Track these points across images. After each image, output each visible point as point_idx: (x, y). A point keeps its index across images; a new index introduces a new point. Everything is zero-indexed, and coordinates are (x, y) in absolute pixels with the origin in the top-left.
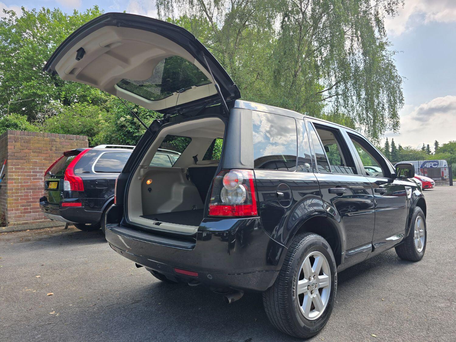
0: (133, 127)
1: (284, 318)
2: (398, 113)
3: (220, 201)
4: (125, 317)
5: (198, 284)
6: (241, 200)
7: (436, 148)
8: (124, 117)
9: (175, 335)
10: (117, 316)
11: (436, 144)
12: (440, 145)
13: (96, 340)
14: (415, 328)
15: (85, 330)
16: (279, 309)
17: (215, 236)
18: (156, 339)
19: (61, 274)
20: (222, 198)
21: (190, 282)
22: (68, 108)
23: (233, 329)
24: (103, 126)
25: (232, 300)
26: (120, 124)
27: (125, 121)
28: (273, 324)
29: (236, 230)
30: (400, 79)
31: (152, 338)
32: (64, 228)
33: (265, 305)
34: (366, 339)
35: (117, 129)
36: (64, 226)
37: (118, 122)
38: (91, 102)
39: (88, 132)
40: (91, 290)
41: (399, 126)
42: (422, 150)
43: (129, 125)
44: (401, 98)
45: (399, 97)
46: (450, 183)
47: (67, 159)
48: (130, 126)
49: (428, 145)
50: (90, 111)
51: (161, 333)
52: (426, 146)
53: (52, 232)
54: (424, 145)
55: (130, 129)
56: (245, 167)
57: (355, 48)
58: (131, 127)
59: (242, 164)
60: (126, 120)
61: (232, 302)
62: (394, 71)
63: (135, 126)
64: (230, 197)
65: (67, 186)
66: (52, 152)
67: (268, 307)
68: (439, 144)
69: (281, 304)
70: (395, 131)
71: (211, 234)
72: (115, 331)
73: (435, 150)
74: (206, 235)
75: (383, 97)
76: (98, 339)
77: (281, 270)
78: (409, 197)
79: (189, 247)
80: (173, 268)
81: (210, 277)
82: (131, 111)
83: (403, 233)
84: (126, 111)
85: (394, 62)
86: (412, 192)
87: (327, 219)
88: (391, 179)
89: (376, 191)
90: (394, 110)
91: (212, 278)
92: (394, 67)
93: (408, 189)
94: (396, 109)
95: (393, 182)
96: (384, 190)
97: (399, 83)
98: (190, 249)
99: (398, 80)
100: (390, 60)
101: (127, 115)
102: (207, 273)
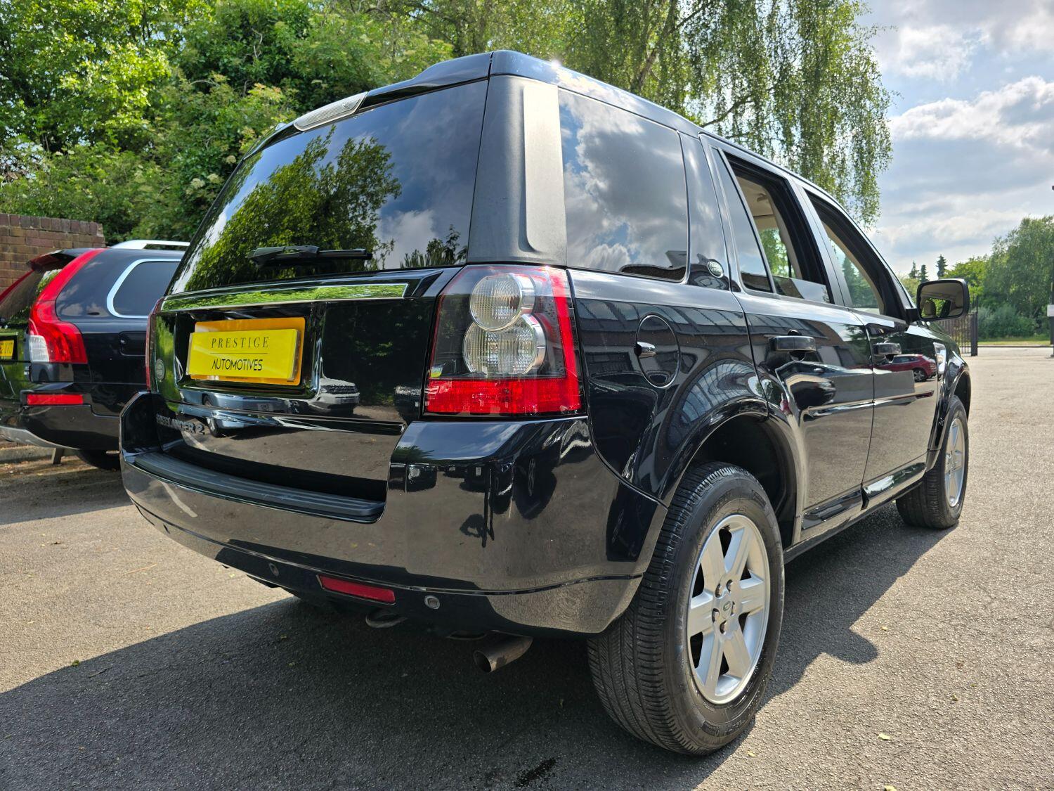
1: (650, 707)
2: (876, 180)
3: (460, 368)
4: (191, 707)
5: (396, 622)
6: (526, 363)
7: (940, 274)
8: (203, 178)
9: (333, 758)
10: (167, 706)
11: (942, 263)
12: (950, 266)
13: (94, 783)
14: (988, 710)
15: (67, 752)
16: (636, 681)
17: (447, 478)
18: (276, 774)
19: (22, 586)
20: (468, 359)
21: (371, 618)
22: (57, 156)
23: (500, 734)
24: (147, 200)
25: (500, 661)
26: (192, 196)
27: (204, 187)
28: (616, 720)
29: (515, 459)
30: (887, 97)
31: (265, 773)
32: (51, 461)
33: (594, 669)
34: (866, 748)
35: (186, 211)
36: (49, 457)
37: (188, 192)
38: (116, 141)
39: (112, 221)
40: (98, 630)
42: (909, 277)
44: (884, 146)
45: (881, 142)
46: (972, 350)
47: (40, 279)
49: (924, 267)
50: (114, 165)
51: (290, 756)
52: (919, 268)
53: (17, 472)
54: (914, 267)
56: (540, 257)
57: (784, 15)
59: (531, 250)
60: (207, 185)
61: (498, 670)
62: (873, 76)
64: (493, 357)
65: (39, 349)
66: (5, 264)
67: (604, 674)
68: (946, 264)
69: (643, 667)
70: (867, 224)
71: (435, 471)
72: (155, 755)
74: (418, 475)
75: (844, 141)
76: (100, 782)
77: (648, 571)
78: (942, 369)
79: (366, 512)
80: (317, 576)
81: (432, 603)
82: (219, 163)
83: (924, 460)
84: (208, 163)
85: (873, 53)
86: (947, 360)
87: (767, 424)
88: (904, 322)
89: (877, 349)
90: (867, 174)
91: (439, 604)
92: (873, 66)
93: (939, 350)
94: (871, 172)
95: (907, 329)
96: (895, 349)
97: (883, 108)
98: (368, 518)
99: (880, 99)
100: (865, 50)
101: (210, 173)
102: (424, 589)
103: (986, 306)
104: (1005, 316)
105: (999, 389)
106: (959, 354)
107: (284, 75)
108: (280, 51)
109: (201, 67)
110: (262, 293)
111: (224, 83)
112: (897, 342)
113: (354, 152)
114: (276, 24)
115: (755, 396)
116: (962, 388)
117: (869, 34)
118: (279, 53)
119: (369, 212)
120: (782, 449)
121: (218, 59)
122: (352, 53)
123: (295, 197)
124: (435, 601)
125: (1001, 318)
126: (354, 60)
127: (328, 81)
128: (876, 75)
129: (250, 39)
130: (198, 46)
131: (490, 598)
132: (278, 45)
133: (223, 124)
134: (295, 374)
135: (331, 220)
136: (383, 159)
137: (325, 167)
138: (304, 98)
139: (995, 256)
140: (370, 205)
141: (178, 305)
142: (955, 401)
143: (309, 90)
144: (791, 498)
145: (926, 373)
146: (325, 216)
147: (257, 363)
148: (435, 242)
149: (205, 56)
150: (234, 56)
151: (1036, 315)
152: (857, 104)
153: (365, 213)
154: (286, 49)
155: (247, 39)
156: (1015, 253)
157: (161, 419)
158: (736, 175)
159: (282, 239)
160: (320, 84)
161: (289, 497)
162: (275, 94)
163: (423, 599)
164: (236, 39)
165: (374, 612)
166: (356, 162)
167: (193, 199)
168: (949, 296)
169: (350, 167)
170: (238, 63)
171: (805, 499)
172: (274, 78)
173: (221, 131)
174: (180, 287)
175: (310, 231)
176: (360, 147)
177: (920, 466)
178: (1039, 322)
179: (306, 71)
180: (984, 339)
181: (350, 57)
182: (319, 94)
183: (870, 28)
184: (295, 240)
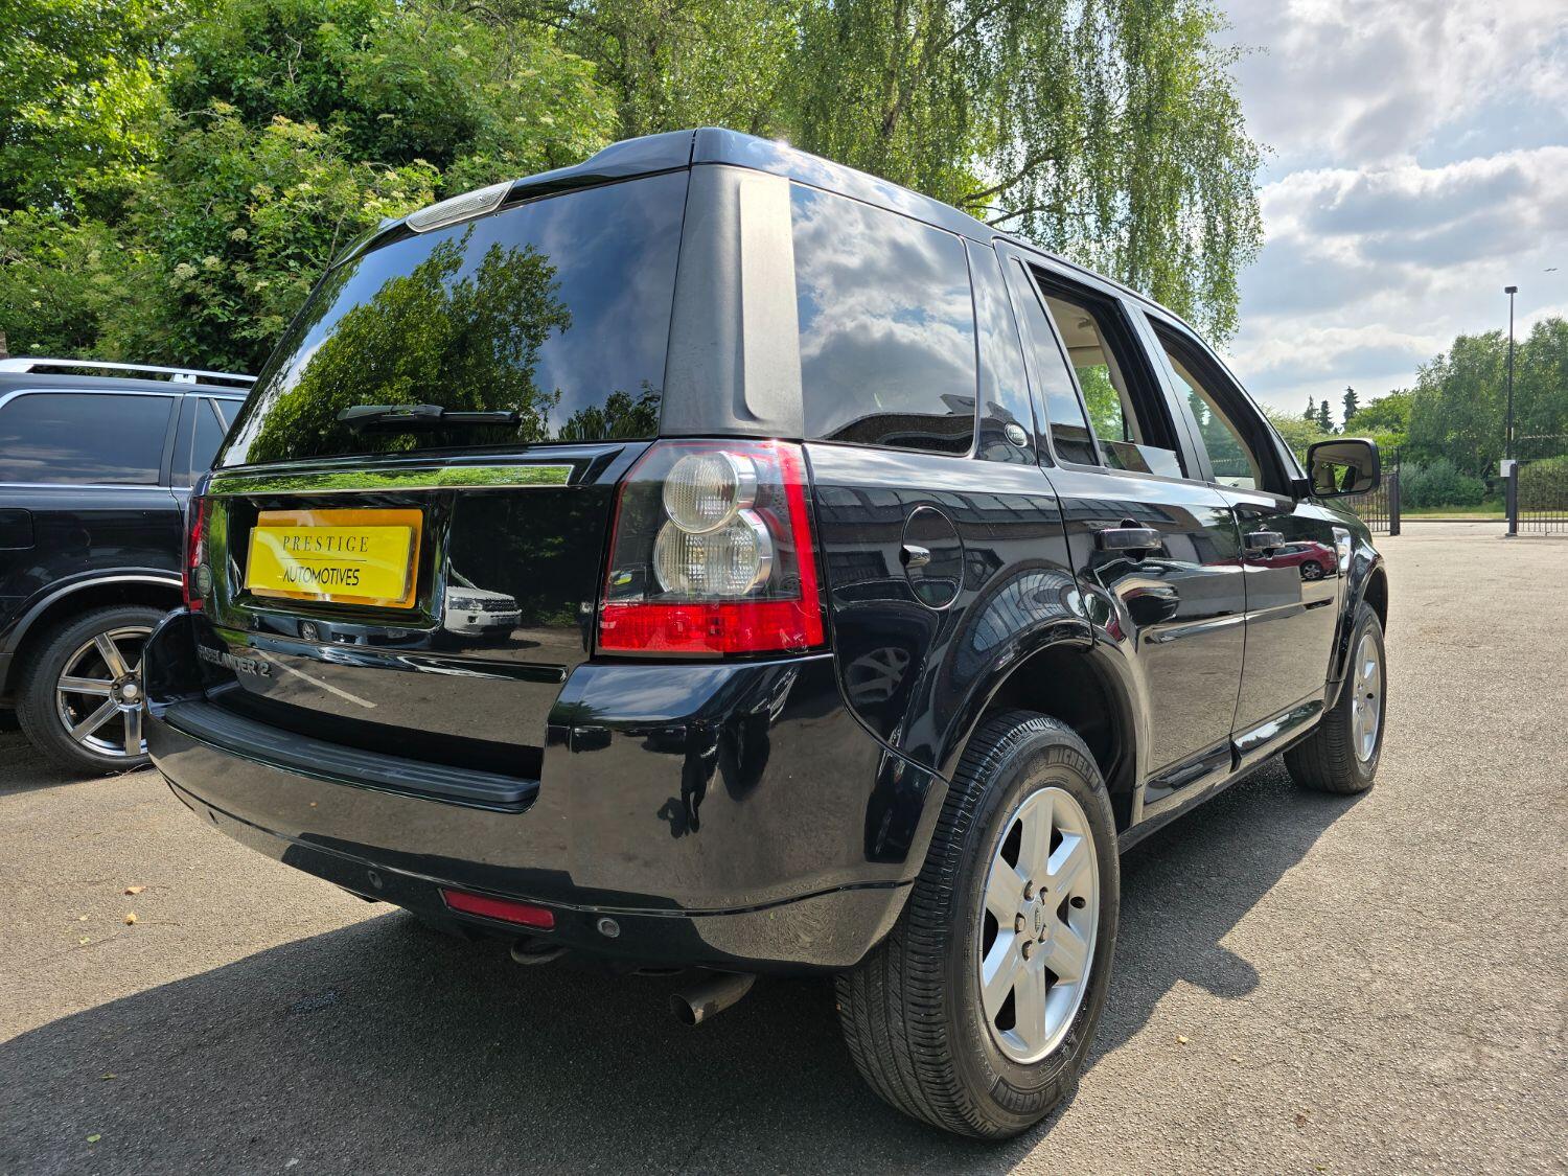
0: (232, 303)
3: (649, 584)
5: (557, 955)
6: (744, 580)
7: (1348, 415)
8: (195, 263)
11: (1350, 399)
12: (1363, 403)
17: (625, 738)
20: (660, 575)
21: (520, 950)
25: (708, 1008)
26: (178, 289)
27: (195, 277)
29: (725, 718)
30: (1254, 153)
35: (169, 314)
37: (171, 284)
41: (1234, 327)
42: (1303, 419)
43: (214, 295)
44: (1251, 225)
45: (1247, 220)
46: (1392, 527)
48: (218, 298)
49: (1325, 404)
52: (1318, 405)
54: (1311, 404)
55: (218, 311)
56: (765, 429)
58: (223, 305)
59: (751, 417)
60: (201, 273)
61: (707, 1019)
62: (1233, 121)
63: (243, 299)
64: (697, 569)
68: (1357, 400)
71: (610, 732)
73: (1344, 421)
75: (1190, 223)
77: (920, 877)
78: (1344, 565)
79: (511, 796)
80: (440, 890)
81: (608, 928)
82: (224, 240)
83: (1320, 696)
84: (207, 239)
85: (1233, 86)
86: (1353, 549)
87: (1092, 656)
88: (1289, 499)
89: (1249, 541)
90: (1224, 268)
91: (618, 931)
92: (1233, 107)
93: (1341, 537)
94: (1230, 264)
95: (1293, 510)
96: (1275, 539)
97: (1250, 168)
98: (513, 806)
99: (1244, 155)
100: (1221, 81)
101: (208, 254)
102: (596, 909)
103: (1414, 460)
104: (1441, 476)
105: (1426, 588)
106: (1369, 540)
107: (336, 106)
108: (329, 68)
109: (203, 91)
110: (367, 473)
111: (232, 116)
112: (1278, 531)
113: (503, 265)
114: (321, 28)
115: (1074, 615)
116: (1373, 591)
117: (1228, 58)
118: (326, 72)
119: (525, 351)
120: (1114, 689)
121: (231, 80)
122: (437, 73)
123: (415, 327)
124: (612, 926)
125: (1436, 478)
126: (441, 82)
127: (404, 116)
128: (1237, 120)
129: (283, 49)
130: (200, 60)
131: (698, 922)
132: (325, 60)
133: (229, 178)
134: (408, 591)
135: (470, 361)
136: (545, 275)
137: (460, 283)
138: (367, 142)
139: (1424, 389)
140: (526, 341)
141: (242, 485)
142: (1364, 609)
143: (375, 130)
144: (1129, 759)
145: (1323, 567)
146: (461, 357)
147: (350, 574)
148: (619, 395)
149: (210, 75)
150: (257, 75)
151: (1485, 476)
152: (1209, 164)
153: (518, 352)
154: (338, 65)
155: (278, 50)
156: (1452, 386)
157: (204, 651)
158: (1044, 293)
159: (397, 391)
160: (391, 120)
161: (398, 773)
162: (308, 132)
163: (597, 921)
164: (262, 50)
165: (523, 942)
166: (505, 280)
167: (179, 295)
168: (1354, 460)
169: (496, 285)
170: (261, 85)
171: (1148, 760)
172: (320, 109)
173: (225, 190)
174: (236, 456)
175: (439, 378)
176: (512, 256)
177: (1316, 705)
178: (1490, 484)
179: (369, 100)
180: (1411, 508)
181: (435, 79)
182: (391, 136)
183: (1229, 50)
184: (418, 393)
